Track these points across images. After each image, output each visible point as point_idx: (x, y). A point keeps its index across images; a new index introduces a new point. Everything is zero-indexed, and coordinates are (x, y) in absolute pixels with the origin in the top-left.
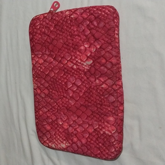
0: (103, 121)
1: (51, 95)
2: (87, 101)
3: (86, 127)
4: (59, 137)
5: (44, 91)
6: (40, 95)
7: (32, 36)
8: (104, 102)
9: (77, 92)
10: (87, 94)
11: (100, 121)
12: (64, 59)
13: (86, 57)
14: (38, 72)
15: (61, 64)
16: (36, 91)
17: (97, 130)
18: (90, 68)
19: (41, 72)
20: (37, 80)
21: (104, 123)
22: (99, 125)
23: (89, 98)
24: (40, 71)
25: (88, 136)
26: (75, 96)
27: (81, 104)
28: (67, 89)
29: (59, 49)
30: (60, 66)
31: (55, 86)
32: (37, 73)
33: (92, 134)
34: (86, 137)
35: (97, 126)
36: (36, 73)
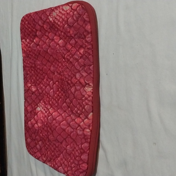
0: (28, 52)
1: (69, 76)
2: (41, 70)
3: (41, 42)
4: (59, 23)
5: (76, 81)
6: (81, 76)
7: (82, 157)
8: (29, 70)
9: (50, 79)
10: (42, 77)
11: (31, 51)
12: (54, 117)
13: (38, 115)
14: (81, 108)
15: (59, 112)
16: (85, 82)
17: (31, 42)
18: (39, 103)
19: (77, 106)
20: (82, 96)
21: (27, 50)
22: (30, 47)
23: (40, 73)
24: (78, 109)
25: (37, 33)
26: (51, 75)
27: (46, 66)
28: (57, 83)
29: (55, 130)
30: (61, 110)
31: (66, 87)
32: (81, 106)
33: (34, 37)
34: (38, 32)
35: (32, 46)
36: (83, 106)
